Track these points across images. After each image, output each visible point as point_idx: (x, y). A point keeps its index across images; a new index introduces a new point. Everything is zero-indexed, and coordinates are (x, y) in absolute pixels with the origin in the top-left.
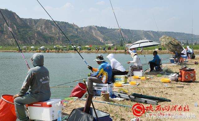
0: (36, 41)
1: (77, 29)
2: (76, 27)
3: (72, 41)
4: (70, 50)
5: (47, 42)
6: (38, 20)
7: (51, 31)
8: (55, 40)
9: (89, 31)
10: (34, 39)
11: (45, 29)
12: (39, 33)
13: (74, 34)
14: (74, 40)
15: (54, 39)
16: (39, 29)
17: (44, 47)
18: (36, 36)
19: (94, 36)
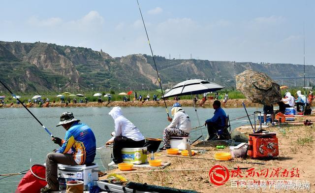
0: (29, 85)
1: (109, 60)
2: (106, 58)
3: (100, 84)
4: (91, 101)
5: (49, 88)
6: (32, 46)
7: (58, 65)
8: (66, 83)
9: (131, 64)
10: (25, 81)
11: (45, 62)
12: (33, 70)
13: (103, 71)
14: (103, 82)
15: (63, 80)
16: (35, 62)
17: (39, 96)
18: (29, 76)
19: (141, 74)
